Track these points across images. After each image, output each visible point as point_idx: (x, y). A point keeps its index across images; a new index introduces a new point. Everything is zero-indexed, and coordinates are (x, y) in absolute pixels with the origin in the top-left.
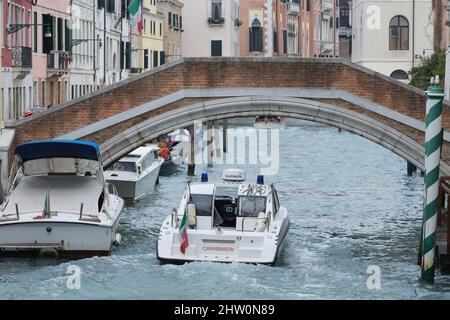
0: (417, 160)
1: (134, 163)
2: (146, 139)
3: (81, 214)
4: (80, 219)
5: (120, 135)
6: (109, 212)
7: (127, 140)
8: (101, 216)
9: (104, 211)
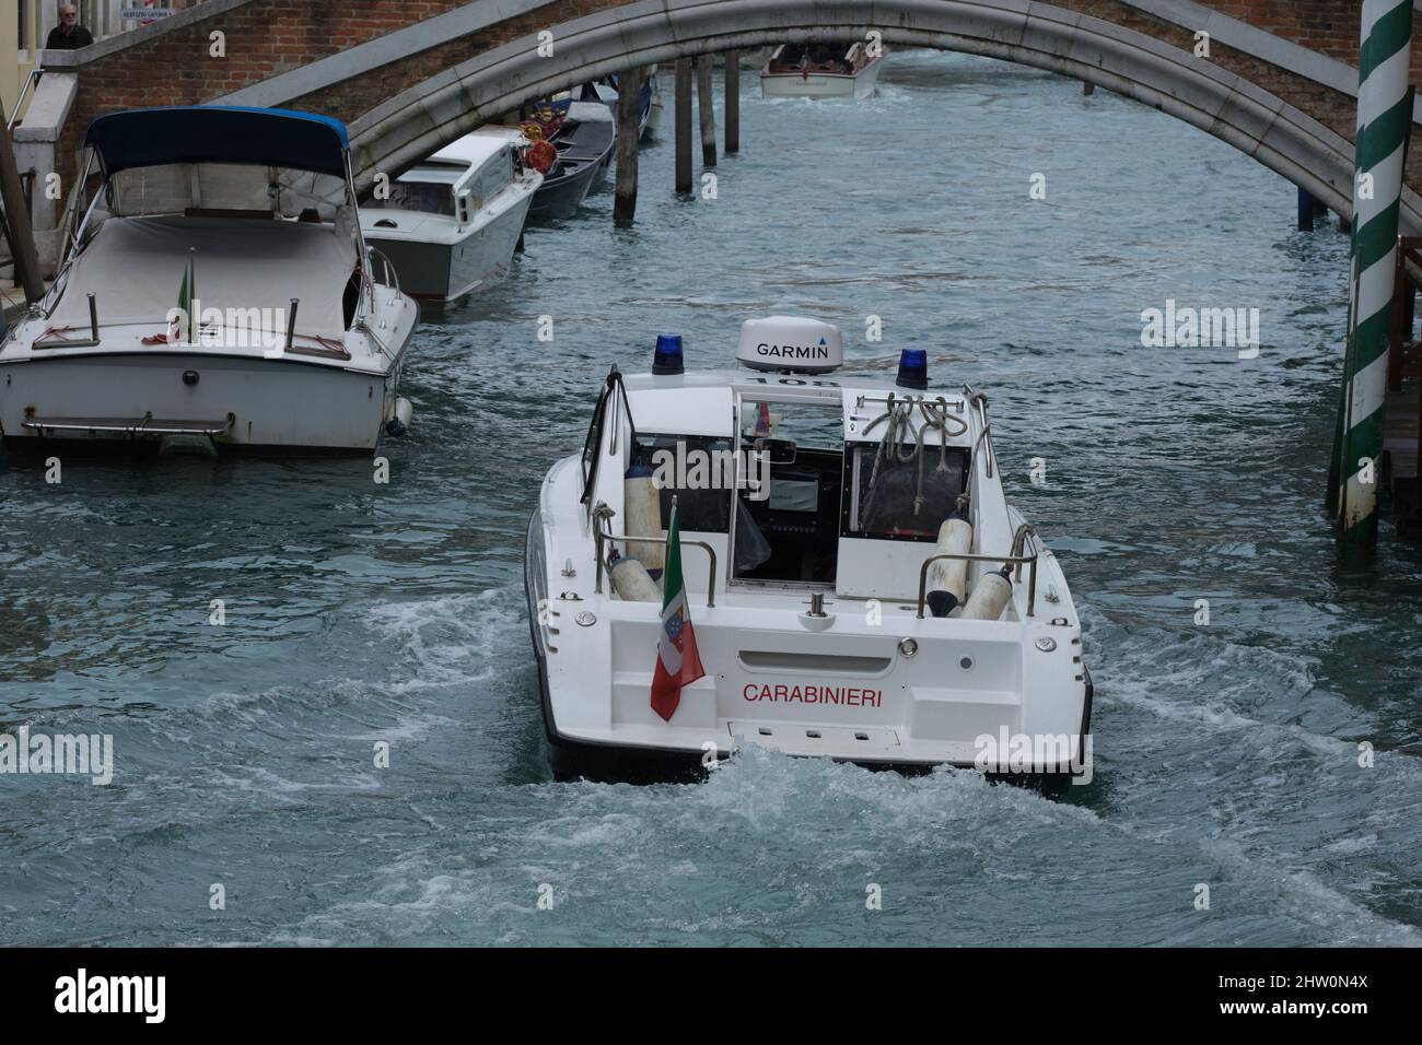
0: (1331, 185)
1: (449, 187)
2: (485, 111)
3: (290, 334)
4: (288, 348)
5: (403, 97)
6: (376, 331)
7: (424, 114)
8: (353, 341)
9: (362, 328)
